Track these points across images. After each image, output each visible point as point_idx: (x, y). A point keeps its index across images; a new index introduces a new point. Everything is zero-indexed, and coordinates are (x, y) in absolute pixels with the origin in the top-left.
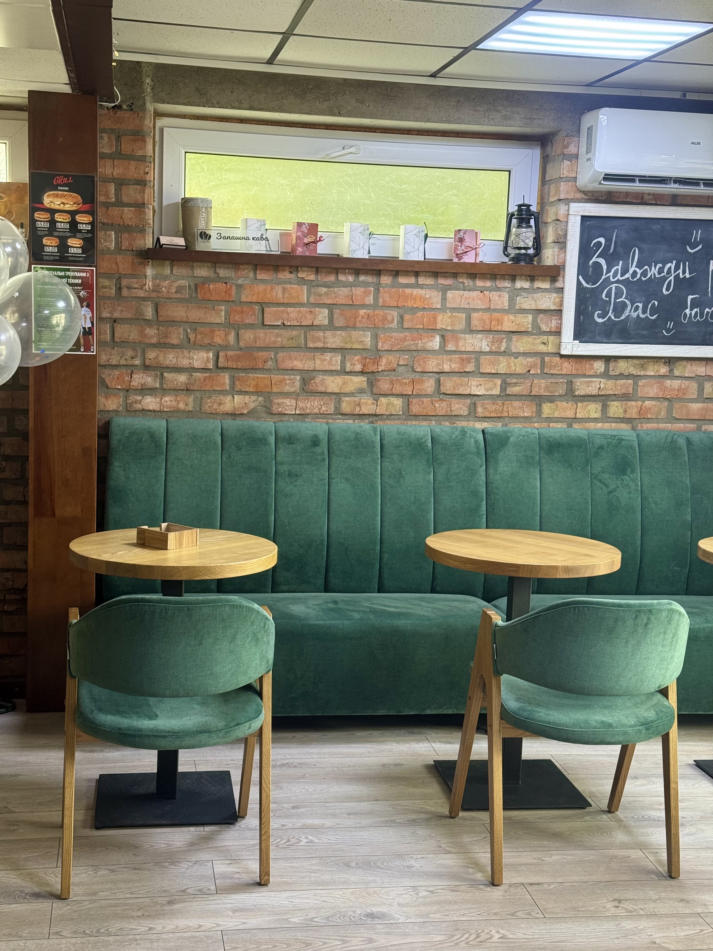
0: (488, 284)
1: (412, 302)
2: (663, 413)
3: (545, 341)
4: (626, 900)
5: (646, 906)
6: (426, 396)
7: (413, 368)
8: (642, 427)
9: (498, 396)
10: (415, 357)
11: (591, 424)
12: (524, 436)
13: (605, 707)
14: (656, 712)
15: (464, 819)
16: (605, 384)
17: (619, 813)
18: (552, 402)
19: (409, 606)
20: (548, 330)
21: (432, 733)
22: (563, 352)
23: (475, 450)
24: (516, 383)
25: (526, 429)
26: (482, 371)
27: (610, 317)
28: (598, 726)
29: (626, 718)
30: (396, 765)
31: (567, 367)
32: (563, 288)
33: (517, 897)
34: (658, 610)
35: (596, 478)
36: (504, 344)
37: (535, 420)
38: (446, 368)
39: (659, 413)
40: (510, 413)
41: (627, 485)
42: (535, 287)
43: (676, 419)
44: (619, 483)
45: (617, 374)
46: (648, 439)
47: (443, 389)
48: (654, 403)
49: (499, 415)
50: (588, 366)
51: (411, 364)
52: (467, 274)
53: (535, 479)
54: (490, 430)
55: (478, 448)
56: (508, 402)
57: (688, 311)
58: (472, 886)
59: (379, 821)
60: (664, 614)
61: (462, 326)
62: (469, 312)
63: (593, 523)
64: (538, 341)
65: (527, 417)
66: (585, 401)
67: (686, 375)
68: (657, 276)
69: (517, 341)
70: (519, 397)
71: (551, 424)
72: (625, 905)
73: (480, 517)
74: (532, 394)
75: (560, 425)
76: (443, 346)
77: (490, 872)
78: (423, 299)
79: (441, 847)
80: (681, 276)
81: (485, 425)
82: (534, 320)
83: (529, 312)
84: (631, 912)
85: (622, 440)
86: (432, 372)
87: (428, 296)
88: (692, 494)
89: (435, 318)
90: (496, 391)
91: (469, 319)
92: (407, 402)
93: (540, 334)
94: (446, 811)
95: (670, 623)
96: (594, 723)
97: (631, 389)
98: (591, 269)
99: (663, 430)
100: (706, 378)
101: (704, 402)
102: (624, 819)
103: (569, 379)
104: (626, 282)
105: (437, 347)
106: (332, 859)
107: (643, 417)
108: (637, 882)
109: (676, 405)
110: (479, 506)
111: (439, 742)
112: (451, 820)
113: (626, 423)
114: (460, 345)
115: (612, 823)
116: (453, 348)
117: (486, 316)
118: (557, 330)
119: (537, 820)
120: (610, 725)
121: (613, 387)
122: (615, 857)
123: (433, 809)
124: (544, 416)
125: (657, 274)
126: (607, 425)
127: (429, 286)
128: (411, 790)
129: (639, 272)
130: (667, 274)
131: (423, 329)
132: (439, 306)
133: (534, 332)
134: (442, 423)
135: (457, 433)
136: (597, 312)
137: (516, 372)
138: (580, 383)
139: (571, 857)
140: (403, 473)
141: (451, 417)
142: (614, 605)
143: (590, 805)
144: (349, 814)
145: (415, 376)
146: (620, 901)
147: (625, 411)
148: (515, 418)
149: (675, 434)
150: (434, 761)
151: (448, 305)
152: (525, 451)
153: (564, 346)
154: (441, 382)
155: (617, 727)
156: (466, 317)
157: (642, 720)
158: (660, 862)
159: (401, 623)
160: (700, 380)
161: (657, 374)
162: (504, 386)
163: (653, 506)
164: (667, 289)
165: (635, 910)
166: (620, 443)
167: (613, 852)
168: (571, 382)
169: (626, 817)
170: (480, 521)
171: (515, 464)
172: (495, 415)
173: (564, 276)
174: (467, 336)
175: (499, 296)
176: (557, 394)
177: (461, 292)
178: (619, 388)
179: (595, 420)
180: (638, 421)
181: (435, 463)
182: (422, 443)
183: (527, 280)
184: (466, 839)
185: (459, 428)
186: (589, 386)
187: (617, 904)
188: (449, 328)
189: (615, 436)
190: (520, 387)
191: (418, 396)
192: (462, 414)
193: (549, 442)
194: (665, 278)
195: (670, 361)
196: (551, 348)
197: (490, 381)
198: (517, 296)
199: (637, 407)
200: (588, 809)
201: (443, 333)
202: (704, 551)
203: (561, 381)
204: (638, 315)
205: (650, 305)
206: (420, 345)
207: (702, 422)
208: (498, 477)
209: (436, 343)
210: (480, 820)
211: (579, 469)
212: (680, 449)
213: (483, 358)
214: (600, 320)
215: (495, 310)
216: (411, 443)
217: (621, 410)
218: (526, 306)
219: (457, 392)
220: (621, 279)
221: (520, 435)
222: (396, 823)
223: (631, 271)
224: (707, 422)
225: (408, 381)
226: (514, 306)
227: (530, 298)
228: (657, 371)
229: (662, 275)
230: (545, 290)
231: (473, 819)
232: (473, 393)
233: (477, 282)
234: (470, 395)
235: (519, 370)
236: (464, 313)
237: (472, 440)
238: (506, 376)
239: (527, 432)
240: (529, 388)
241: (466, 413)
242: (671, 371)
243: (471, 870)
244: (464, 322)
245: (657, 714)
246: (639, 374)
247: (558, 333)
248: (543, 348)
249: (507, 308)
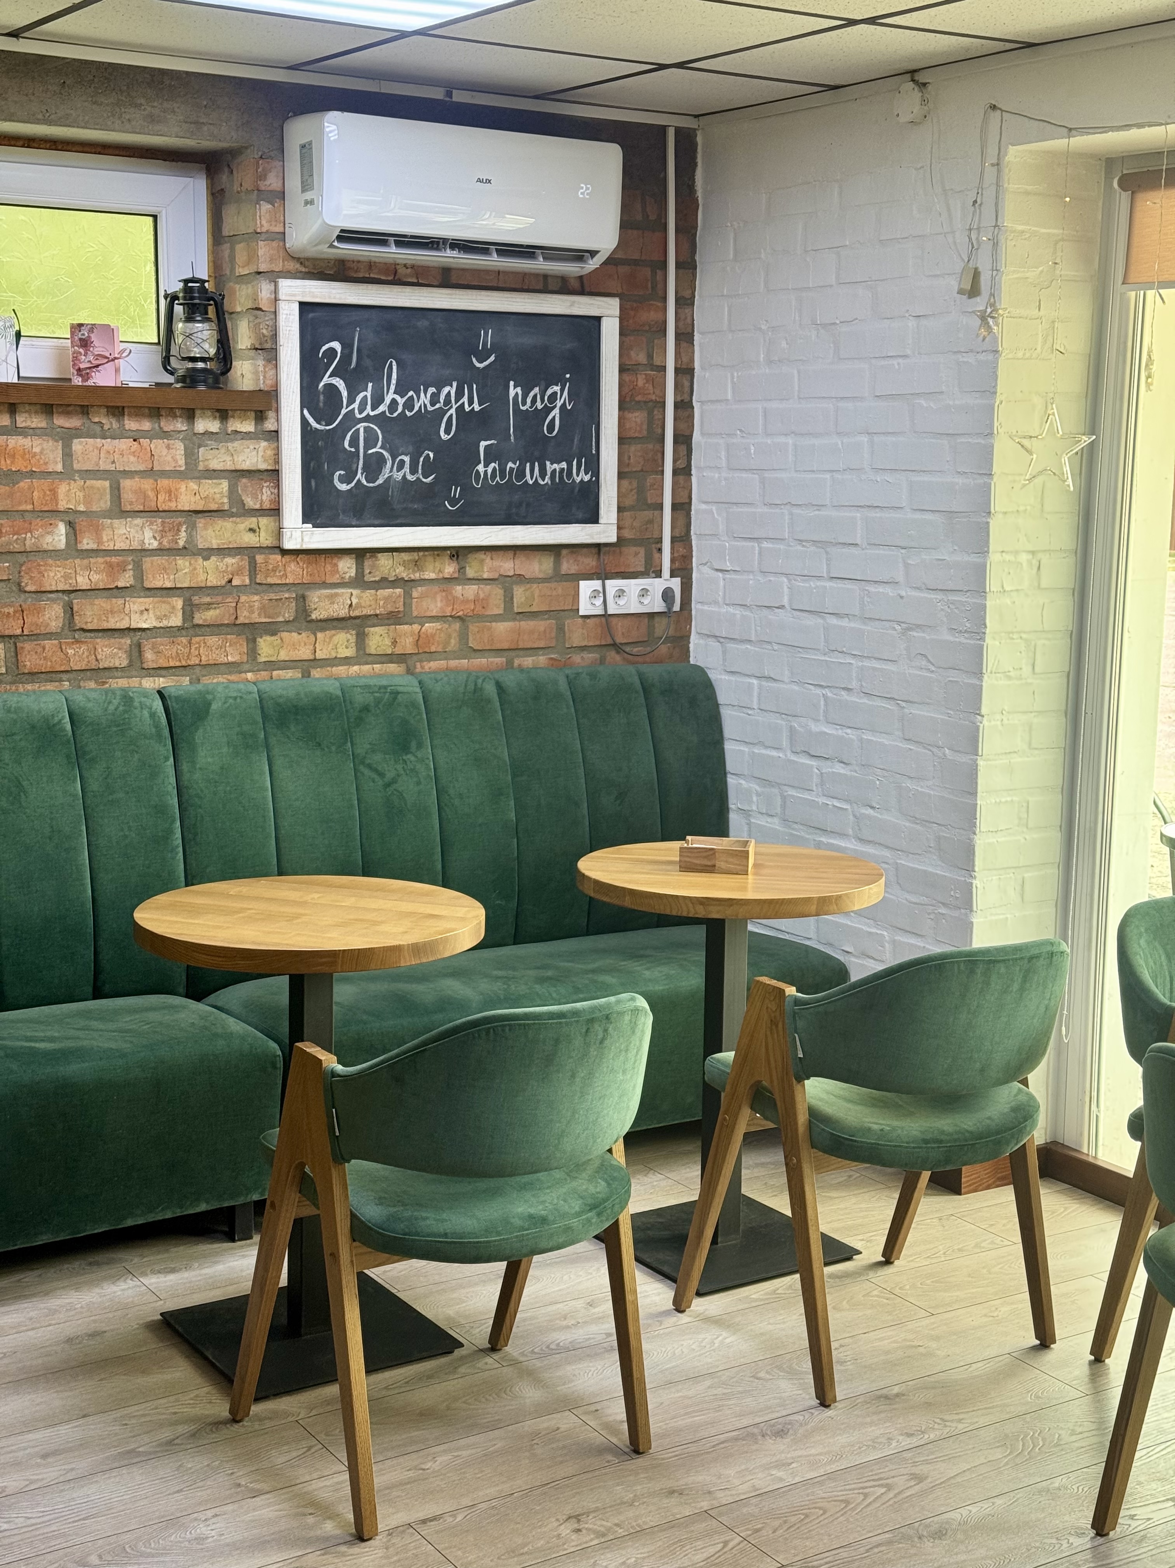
0: (146, 425)
1: (8, 462)
2: (453, 641)
3: (254, 526)
4: (588, 1514)
5: (622, 1518)
6: (50, 636)
7: (19, 584)
8: (422, 667)
9: (180, 629)
10: (21, 565)
11: (340, 668)
12: (235, 698)
14: (606, 1181)
15: (260, 1419)
16: (359, 597)
17: (512, 1349)
18: (273, 633)
19: (72, 1033)
20: (257, 506)
21: (133, 1257)
22: (288, 545)
23: (154, 730)
24: (209, 604)
25: (235, 686)
26: (147, 584)
27: (359, 480)
30: (93, 1335)
31: (295, 572)
32: (277, 432)
33: (410, 1554)
35: (363, 763)
36: (183, 534)
37: (246, 667)
38: (83, 582)
39: (447, 643)
40: (203, 658)
41: (412, 770)
42: (230, 430)
43: (475, 650)
44: (399, 767)
45: (377, 579)
46: (438, 688)
47: (79, 622)
48: (437, 625)
49: (184, 663)
50: (329, 567)
51: (14, 577)
52: (107, 407)
53: (262, 773)
54: (173, 692)
55: (157, 726)
56: (198, 639)
57: (481, 468)
58: (325, 1550)
59: (107, 1458)
61: (105, 503)
62: (115, 478)
63: (364, 841)
64: (242, 527)
65: (232, 663)
66: (329, 629)
67: (485, 576)
68: (430, 408)
69: (205, 528)
70: (215, 628)
71: (275, 673)
72: (590, 1523)
73: (173, 850)
74: (238, 622)
75: (289, 674)
76: (73, 542)
77: (351, 1517)
78: (27, 454)
79: (239, 1485)
80: (467, 408)
81: (161, 682)
82: (232, 490)
83: (223, 474)
84: (604, 1535)
85: (398, 693)
86: (57, 591)
87: (37, 450)
88: (514, 776)
89: (54, 492)
90: (176, 620)
91: (116, 490)
92: (13, 649)
93: (243, 515)
94: (221, 1408)
96: (517, 1222)
97: (401, 603)
98: (322, 397)
99: (456, 671)
100: (514, 578)
101: (514, 620)
102: (521, 1359)
103: (300, 592)
104: (380, 420)
105: (62, 545)
107: (423, 652)
108: (589, 1475)
109: (473, 628)
110: (170, 832)
111: (153, 1272)
112: (236, 1426)
113: (398, 663)
114: (105, 539)
115: (505, 1370)
116: (94, 546)
117: (147, 484)
118: (273, 507)
119: (384, 1393)
120: (544, 1220)
121: (373, 603)
122: (536, 1434)
123: (198, 1411)
124: (262, 659)
125: (428, 405)
126: (367, 668)
127: (38, 431)
128: (142, 1380)
129: (401, 401)
130: (446, 404)
131: (33, 511)
132: (59, 468)
133: (234, 510)
134: (82, 684)
135: (116, 702)
136: (338, 473)
137: (209, 584)
138: (319, 597)
139: (469, 1452)
140: (25, 783)
141: (100, 672)
142: (552, 1015)
143: (461, 1345)
144: (45, 1456)
145: (25, 601)
146: (577, 1518)
147: (394, 643)
148: (214, 667)
149: (478, 677)
150: (161, 1314)
151: (76, 466)
152: (240, 725)
153: (289, 534)
154: (75, 609)
155: (554, 1222)
156: (111, 486)
157: (590, 1201)
158: (609, 1427)
159: (73, 1069)
160: (507, 583)
161: (441, 576)
162: (189, 610)
163: (457, 802)
164: (447, 431)
165: (609, 1529)
166: (395, 699)
167: (529, 1425)
168: (304, 597)
169: (522, 1354)
170: (173, 858)
171: (225, 750)
172: (178, 664)
173: (277, 411)
174: (116, 522)
175: (168, 447)
176: (281, 619)
177: (99, 440)
178: (382, 603)
179: (346, 661)
180: (415, 658)
181: (82, 762)
182: (54, 725)
183: (215, 418)
184: (279, 1458)
185: (118, 693)
186: (333, 603)
187: (576, 1526)
188: (82, 508)
189: (385, 687)
190: (218, 611)
191: (34, 636)
192: (117, 665)
193: (278, 704)
194: (441, 413)
195: (458, 553)
196: (265, 539)
197: (164, 602)
198: (199, 447)
199: (412, 634)
200: (458, 1352)
201: (71, 518)
203: (287, 595)
204: (404, 477)
205: (422, 459)
206: (30, 543)
207: (512, 654)
208: (197, 776)
209: (59, 536)
210: (286, 1414)
211: (333, 748)
212: (489, 701)
213: (148, 563)
214: (344, 487)
215: (164, 474)
216: (33, 727)
217: (387, 642)
218: (215, 464)
219: (105, 625)
220: (372, 414)
221: (227, 698)
222: (139, 1454)
223: (388, 400)
224: (521, 653)
225: (11, 610)
226: (196, 465)
227: (223, 451)
228: (440, 571)
229: (438, 406)
230: (247, 436)
231: (274, 1415)
232: (134, 626)
233: (126, 422)
234: (129, 629)
235: (213, 580)
236: (106, 479)
237: (146, 713)
238: (191, 591)
239: (239, 691)
240: (232, 611)
241: (125, 663)
242: (462, 569)
243: (311, 1520)
244: (108, 497)
245: (609, 1184)
246: (413, 577)
247: (275, 511)
248: (250, 540)
249: (183, 468)
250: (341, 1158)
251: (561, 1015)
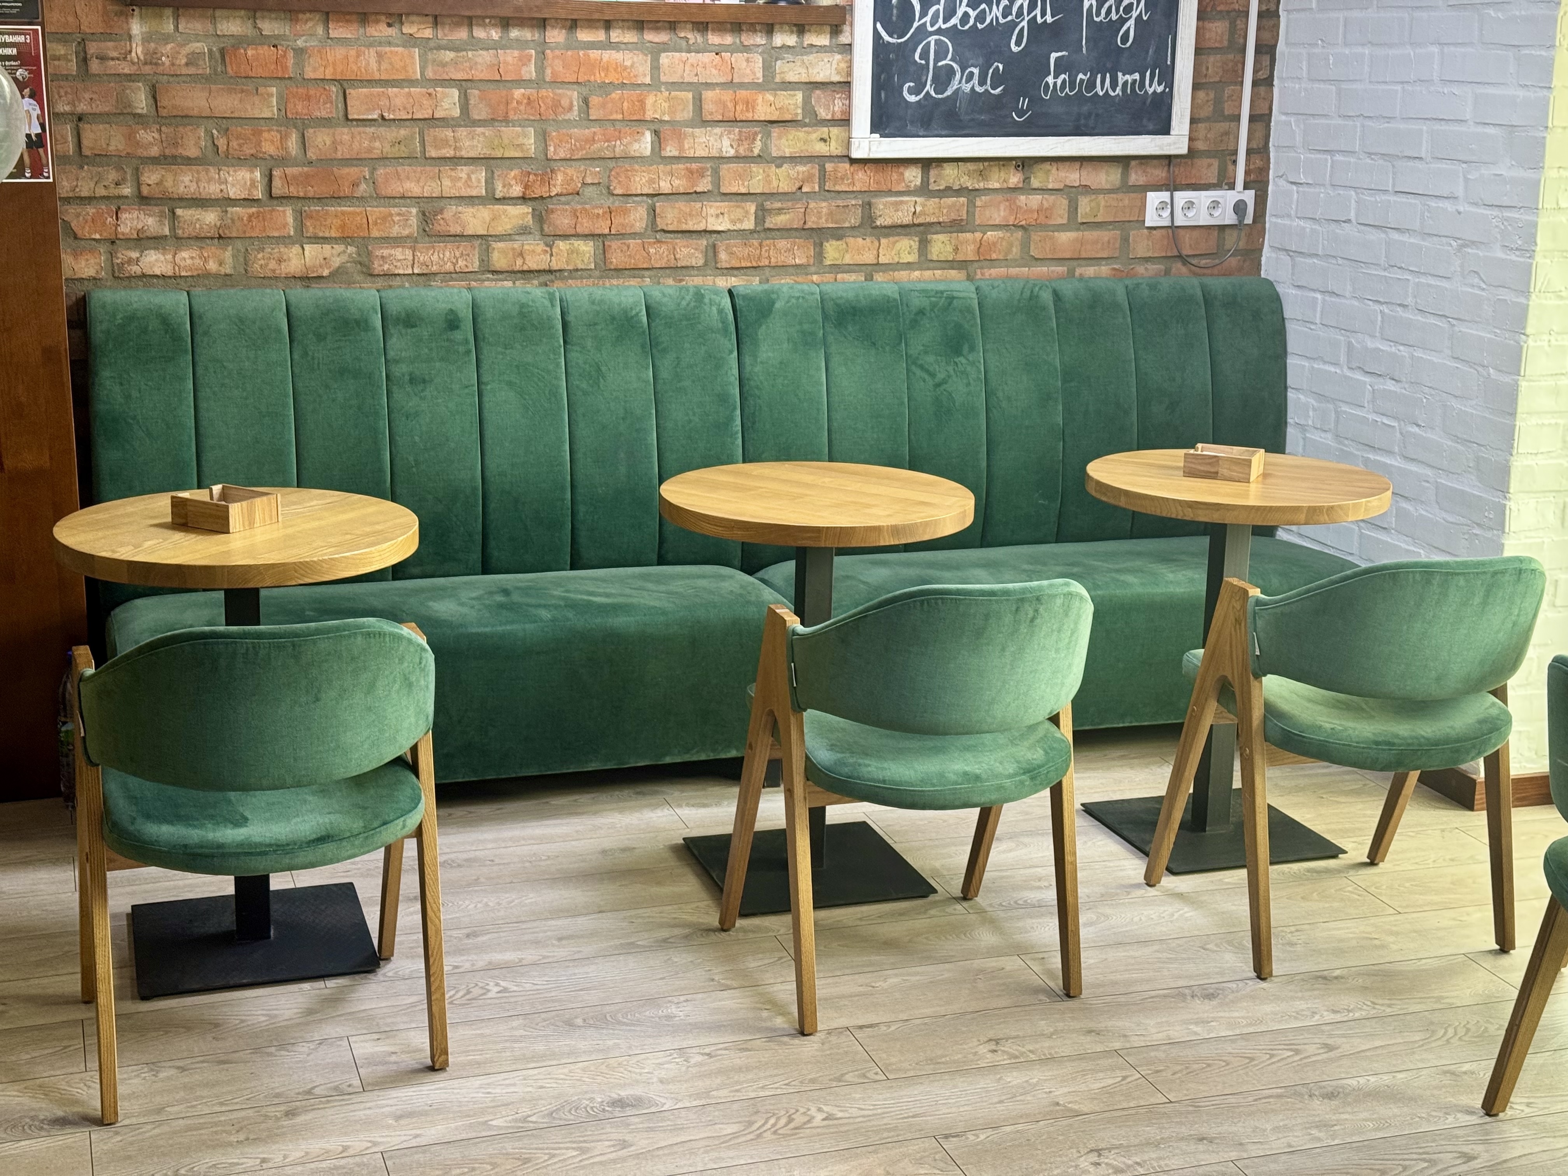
0: (728, 39)
1: (603, 75)
2: (1014, 250)
3: (825, 136)
4: (1007, 1039)
5: (1037, 1046)
6: (634, 235)
7: (608, 188)
8: (982, 274)
9: (752, 232)
10: (611, 170)
11: (902, 272)
12: (798, 298)
13: (967, 748)
14: (1045, 750)
15: (744, 930)
16: (924, 205)
17: (981, 900)
18: (839, 238)
19: (628, 591)
20: (829, 117)
21: (674, 792)
22: (855, 155)
23: (720, 325)
24: (779, 209)
25: (799, 287)
26: (724, 190)
27: (928, 92)
28: (960, 780)
29: (1001, 763)
30: (624, 850)
31: (862, 179)
32: (850, 45)
33: (841, 1051)
34: (1049, 596)
35: (914, 363)
36: (758, 144)
37: (813, 269)
38: (665, 186)
39: (1009, 251)
40: (773, 260)
41: (962, 373)
42: (806, 44)
43: (1037, 259)
44: (950, 369)
45: (942, 188)
46: (994, 294)
47: (661, 224)
48: (1000, 234)
49: (755, 264)
50: (895, 176)
51: (604, 181)
52: (693, 23)
53: (818, 369)
54: (741, 291)
55: (724, 322)
56: (768, 242)
57: (1050, 79)
58: (770, 1039)
59: (611, 947)
60: (1059, 601)
61: (688, 113)
62: (698, 89)
63: (912, 437)
64: (815, 136)
65: (800, 265)
66: (893, 235)
67: (1050, 186)
68: (1002, 21)
69: (780, 138)
70: (785, 232)
71: (839, 276)
72: (1007, 1047)
73: (733, 436)
74: (806, 227)
75: (852, 277)
76: (657, 149)
77: (796, 1014)
78: (620, 68)
79: (713, 980)
80: (1039, 20)
81: (733, 281)
82: (806, 101)
83: (797, 86)
84: (1016, 1057)
85: (953, 298)
86: (642, 195)
87: (628, 63)
88: (1064, 381)
89: (642, 102)
90: (749, 224)
91: (698, 102)
92: (601, 247)
93: (815, 125)
94: (714, 919)
95: (1067, 615)
96: (952, 777)
97: (965, 212)
98: (895, 11)
99: (1016, 278)
100: (1080, 189)
101: (1078, 230)
102: (988, 909)
103: (867, 200)
104: (952, 32)
105: (648, 152)
106: (543, 1016)
107: (984, 258)
108: (1019, 1009)
109: (1035, 237)
110: (730, 419)
111: (688, 805)
112: (723, 934)
113: (958, 269)
114: (686, 146)
115: (971, 916)
116: (676, 153)
117: (727, 96)
118: (843, 117)
119: (859, 923)
120: (977, 778)
121: (937, 211)
122: (981, 971)
123: (694, 919)
124: (828, 262)
125: (1000, 18)
126: (928, 274)
127: (630, 46)
128: (655, 890)
129: (973, 14)
130: (1017, 16)
131: (623, 120)
132: (648, 80)
133: (807, 120)
134: (661, 280)
135: (688, 298)
136: (907, 85)
137: (780, 190)
138: (885, 205)
139: (918, 978)
140: (603, 369)
141: (677, 270)
142: (983, 593)
143: (934, 891)
144: (560, 939)
145: (613, 203)
146: (997, 1042)
147: (956, 250)
148: (782, 268)
149: (1035, 285)
150: (684, 839)
151: (663, 79)
152: (800, 323)
153: (857, 144)
154: (658, 211)
155: (987, 780)
156: (694, 98)
157: (1024, 765)
158: (1050, 973)
159: (620, 622)
160: (1072, 193)
161: (1005, 186)
162: (762, 214)
163: (1004, 404)
164: (1018, 43)
165: (1022, 1054)
166: (950, 304)
167: (977, 963)
168: (869, 204)
169: (991, 905)
170: (733, 443)
171: (785, 346)
172: (749, 265)
173: (852, 25)
174: (697, 131)
175: (748, 60)
176: (847, 225)
177: (684, 54)
178: (945, 211)
179: (909, 266)
180: (976, 265)
181: (654, 351)
182: (632, 317)
183: (792, 32)
184: (752, 963)
185: (691, 290)
186: (897, 210)
187: (994, 1047)
188: (666, 118)
189: (942, 292)
190: (788, 216)
191: (621, 236)
192: (694, 264)
193: (837, 305)
194: (1013, 25)
195: (1024, 164)
196: (834, 149)
197: (738, 207)
198: (776, 60)
199: (974, 241)
200: (932, 898)
201: (656, 126)
202: (1098, 483)
203: (853, 202)
204: (973, 89)
205: (991, 71)
206: (619, 151)
207: (1075, 263)
208: (758, 369)
209: (645, 144)
210: (767, 929)
211: (887, 348)
212: (1044, 308)
213: (725, 168)
214: (912, 99)
215: (742, 85)
216: (613, 318)
217: (949, 248)
218: (792, 77)
219: (684, 227)
220: (944, 27)
221: (791, 297)
222: (638, 946)
223: (960, 13)
224: (1083, 262)
225: (601, 212)
226: (773, 77)
227: (799, 64)
228: (1004, 181)
229: (1010, 18)
230: (822, 49)
231: (757, 929)
232: (710, 228)
233: (710, 36)
234: (705, 231)
235: (785, 187)
236: (689, 91)
237: (714, 309)
238: (764, 197)
239: (803, 291)
240: (801, 216)
241: (701, 262)
242: (1027, 180)
243: (765, 1014)
244: (691, 107)
245: (1046, 753)
246: (977, 187)
247: (845, 122)
248: (821, 149)
249: (761, 80)
250: (799, 708)
251: (992, 593)
